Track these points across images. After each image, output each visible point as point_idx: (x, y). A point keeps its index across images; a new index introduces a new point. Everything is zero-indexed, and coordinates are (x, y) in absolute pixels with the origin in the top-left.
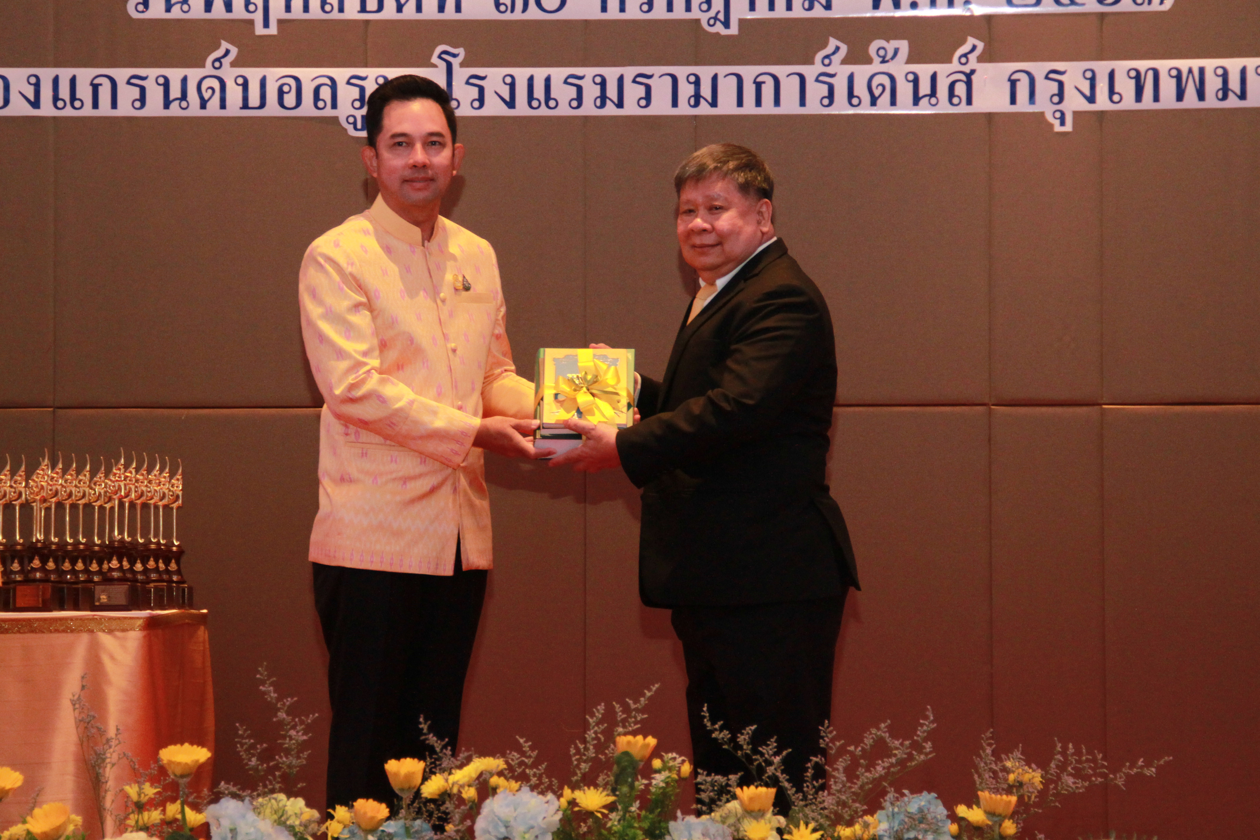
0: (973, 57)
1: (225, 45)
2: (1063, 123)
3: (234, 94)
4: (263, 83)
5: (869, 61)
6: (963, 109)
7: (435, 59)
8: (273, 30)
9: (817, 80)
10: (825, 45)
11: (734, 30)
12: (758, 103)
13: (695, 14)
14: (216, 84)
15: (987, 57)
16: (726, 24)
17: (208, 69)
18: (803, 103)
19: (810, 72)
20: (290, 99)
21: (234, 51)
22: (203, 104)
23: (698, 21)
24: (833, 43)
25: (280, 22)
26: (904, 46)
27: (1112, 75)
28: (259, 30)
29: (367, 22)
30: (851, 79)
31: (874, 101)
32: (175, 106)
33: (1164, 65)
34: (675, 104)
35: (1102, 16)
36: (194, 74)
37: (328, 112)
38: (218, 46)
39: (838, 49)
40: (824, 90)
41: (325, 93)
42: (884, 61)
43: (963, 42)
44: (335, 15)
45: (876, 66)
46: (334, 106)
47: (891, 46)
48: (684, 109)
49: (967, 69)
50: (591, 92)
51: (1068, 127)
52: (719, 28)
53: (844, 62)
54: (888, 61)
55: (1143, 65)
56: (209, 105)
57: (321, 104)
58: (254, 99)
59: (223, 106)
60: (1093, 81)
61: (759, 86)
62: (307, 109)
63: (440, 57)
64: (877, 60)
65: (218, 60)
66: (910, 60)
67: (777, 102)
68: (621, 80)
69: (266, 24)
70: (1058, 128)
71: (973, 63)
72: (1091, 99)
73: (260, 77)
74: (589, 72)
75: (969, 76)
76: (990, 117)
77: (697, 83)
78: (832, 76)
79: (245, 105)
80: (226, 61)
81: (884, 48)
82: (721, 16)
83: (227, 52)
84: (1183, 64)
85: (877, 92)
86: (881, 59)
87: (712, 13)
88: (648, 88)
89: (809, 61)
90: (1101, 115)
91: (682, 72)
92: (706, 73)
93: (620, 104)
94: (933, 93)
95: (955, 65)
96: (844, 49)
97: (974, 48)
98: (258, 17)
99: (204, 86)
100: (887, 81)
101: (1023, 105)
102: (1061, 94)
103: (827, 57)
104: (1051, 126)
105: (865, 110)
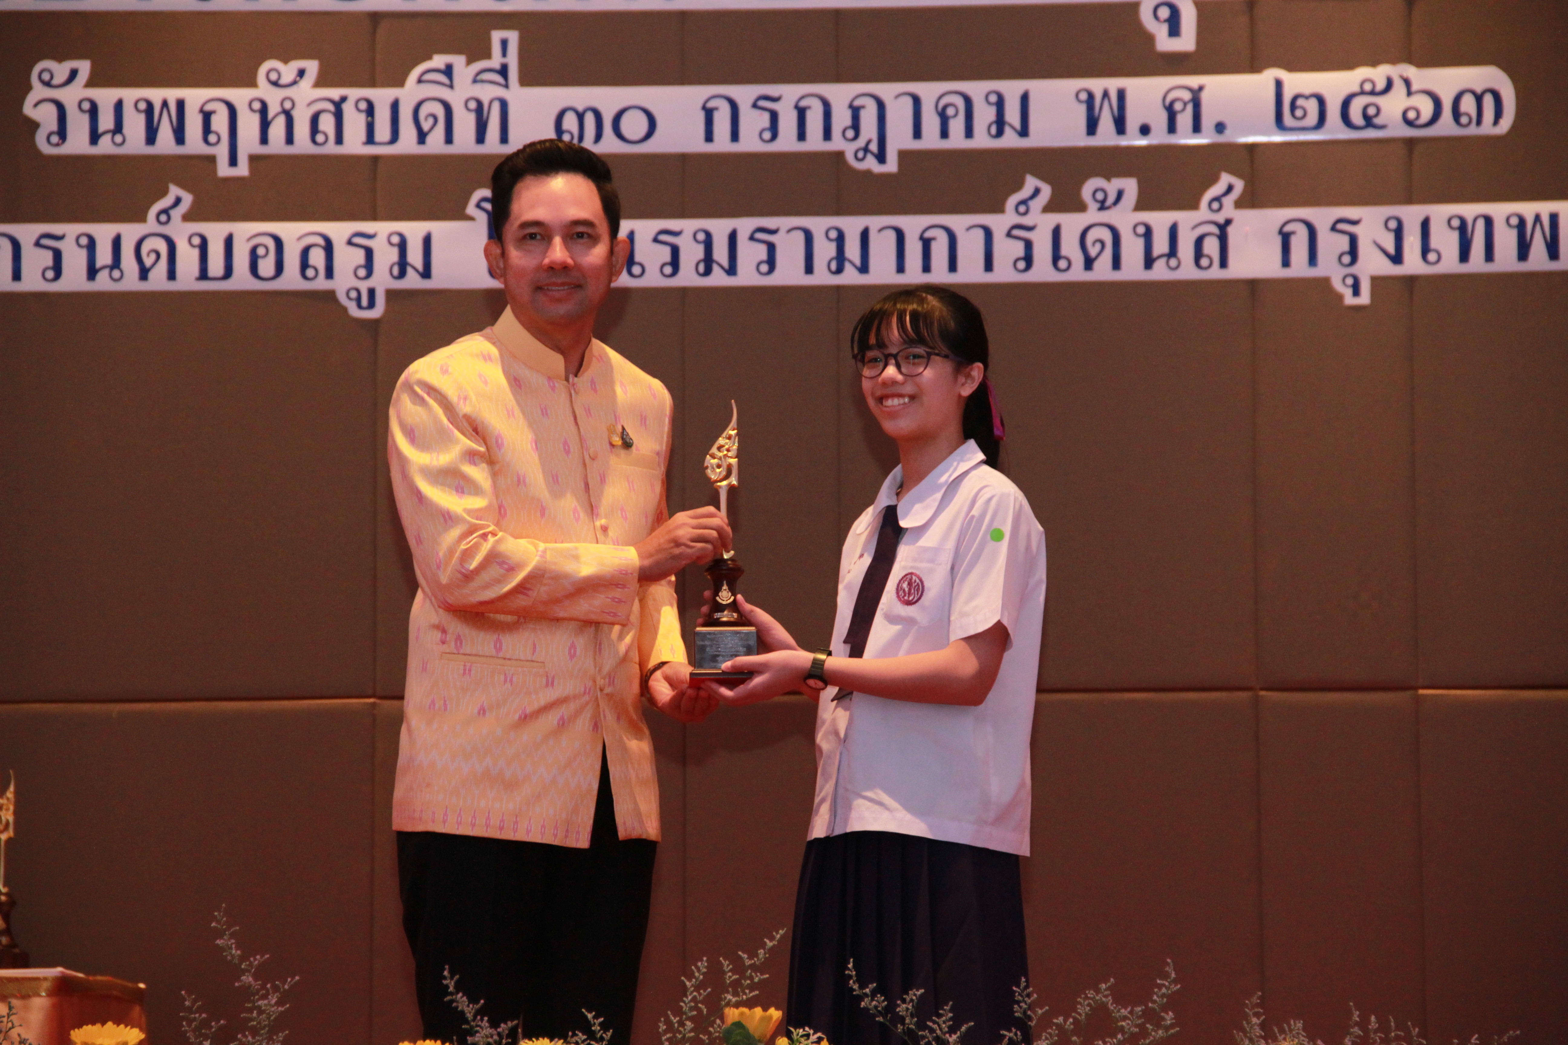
0: (1229, 201)
1: (174, 191)
2: (1356, 292)
3: (187, 258)
4: (229, 242)
5: (1081, 208)
6: (1215, 273)
7: (471, 209)
8: (243, 169)
9: (1009, 235)
10: (1018, 185)
11: (892, 166)
12: (927, 268)
13: (837, 143)
14: (163, 247)
15: (1248, 201)
16: (881, 157)
17: (151, 225)
18: (989, 266)
19: (999, 223)
20: (267, 267)
21: (188, 199)
22: (144, 274)
23: (839, 155)
24: (1031, 182)
25: (254, 159)
26: (1130, 186)
27: (1425, 225)
28: (224, 170)
29: (375, 159)
30: (1056, 233)
31: (1089, 263)
32: (103, 277)
33: (1500, 210)
34: (809, 269)
35: (1410, 143)
36: (130, 232)
37: (321, 284)
38: (165, 192)
39: (1037, 192)
40: (1019, 249)
41: (317, 258)
42: (1103, 207)
43: (1214, 180)
44: (331, 148)
45: (1092, 215)
46: (329, 273)
47: (1112, 186)
48: (822, 277)
49: (1220, 218)
50: (691, 254)
51: (1365, 298)
52: (871, 164)
53: (1049, 208)
54: (1108, 208)
55: (1470, 210)
56: (151, 275)
57: (310, 273)
58: (216, 266)
59: (172, 275)
60: (1399, 234)
61: (926, 244)
62: (292, 279)
63: (478, 206)
64: (1093, 206)
65: (165, 211)
66: (1140, 206)
67: (953, 266)
68: (733, 238)
69: (233, 161)
70: (1349, 300)
71: (1229, 210)
72: (1397, 258)
73: (225, 234)
74: (688, 226)
75: (1223, 228)
76: (1253, 285)
77: (840, 239)
78: (1030, 229)
79: (204, 275)
80: (177, 214)
81: (1103, 191)
82: (874, 147)
83: (178, 201)
84: (1528, 209)
85: (1093, 251)
86: (1098, 205)
87: (861, 142)
88: (771, 248)
89: (998, 208)
90: (1411, 281)
91: (818, 224)
92: (852, 225)
93: (732, 270)
94: (1173, 252)
95: (1203, 213)
96: (1046, 191)
97: (1230, 188)
98: (222, 152)
99: (145, 248)
100: (1107, 237)
101: (1299, 267)
102: (1353, 252)
103: (1024, 202)
104: (1340, 297)
105: (1077, 274)
